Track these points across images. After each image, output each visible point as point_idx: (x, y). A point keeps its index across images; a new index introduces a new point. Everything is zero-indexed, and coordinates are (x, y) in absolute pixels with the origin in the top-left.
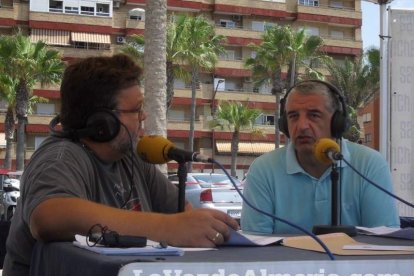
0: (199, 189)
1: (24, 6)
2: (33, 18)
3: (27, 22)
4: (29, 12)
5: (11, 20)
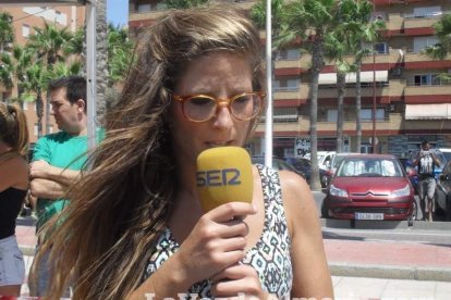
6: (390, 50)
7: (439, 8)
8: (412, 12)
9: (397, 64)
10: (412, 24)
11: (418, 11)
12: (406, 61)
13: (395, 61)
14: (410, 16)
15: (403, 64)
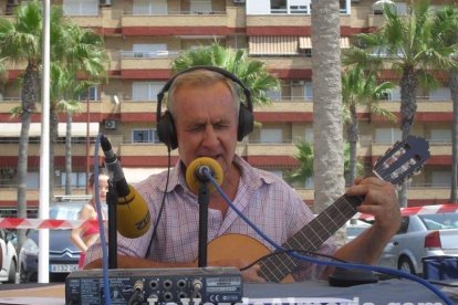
0: (425, 231)
1: (240, 9)
2: (251, 23)
3: (244, 30)
4: (245, 16)
5: (224, 28)
6: (103, 95)
7: (164, 46)
8: (131, 49)
9: (110, 115)
10: (129, 64)
11: (138, 48)
12: (123, 111)
13: (109, 111)
14: (128, 53)
15: (119, 115)
